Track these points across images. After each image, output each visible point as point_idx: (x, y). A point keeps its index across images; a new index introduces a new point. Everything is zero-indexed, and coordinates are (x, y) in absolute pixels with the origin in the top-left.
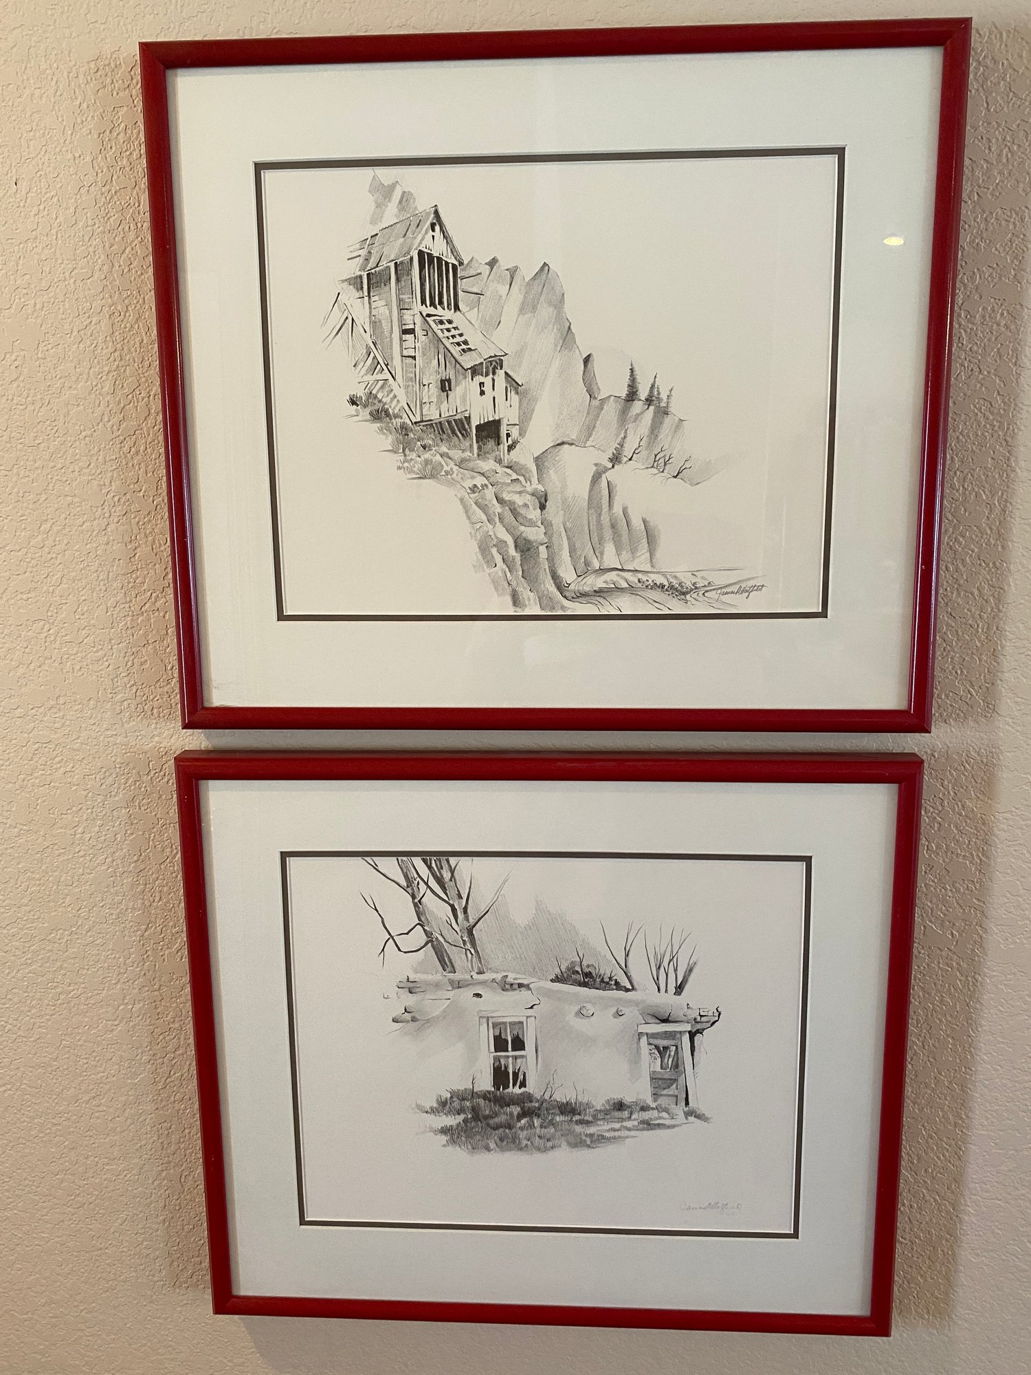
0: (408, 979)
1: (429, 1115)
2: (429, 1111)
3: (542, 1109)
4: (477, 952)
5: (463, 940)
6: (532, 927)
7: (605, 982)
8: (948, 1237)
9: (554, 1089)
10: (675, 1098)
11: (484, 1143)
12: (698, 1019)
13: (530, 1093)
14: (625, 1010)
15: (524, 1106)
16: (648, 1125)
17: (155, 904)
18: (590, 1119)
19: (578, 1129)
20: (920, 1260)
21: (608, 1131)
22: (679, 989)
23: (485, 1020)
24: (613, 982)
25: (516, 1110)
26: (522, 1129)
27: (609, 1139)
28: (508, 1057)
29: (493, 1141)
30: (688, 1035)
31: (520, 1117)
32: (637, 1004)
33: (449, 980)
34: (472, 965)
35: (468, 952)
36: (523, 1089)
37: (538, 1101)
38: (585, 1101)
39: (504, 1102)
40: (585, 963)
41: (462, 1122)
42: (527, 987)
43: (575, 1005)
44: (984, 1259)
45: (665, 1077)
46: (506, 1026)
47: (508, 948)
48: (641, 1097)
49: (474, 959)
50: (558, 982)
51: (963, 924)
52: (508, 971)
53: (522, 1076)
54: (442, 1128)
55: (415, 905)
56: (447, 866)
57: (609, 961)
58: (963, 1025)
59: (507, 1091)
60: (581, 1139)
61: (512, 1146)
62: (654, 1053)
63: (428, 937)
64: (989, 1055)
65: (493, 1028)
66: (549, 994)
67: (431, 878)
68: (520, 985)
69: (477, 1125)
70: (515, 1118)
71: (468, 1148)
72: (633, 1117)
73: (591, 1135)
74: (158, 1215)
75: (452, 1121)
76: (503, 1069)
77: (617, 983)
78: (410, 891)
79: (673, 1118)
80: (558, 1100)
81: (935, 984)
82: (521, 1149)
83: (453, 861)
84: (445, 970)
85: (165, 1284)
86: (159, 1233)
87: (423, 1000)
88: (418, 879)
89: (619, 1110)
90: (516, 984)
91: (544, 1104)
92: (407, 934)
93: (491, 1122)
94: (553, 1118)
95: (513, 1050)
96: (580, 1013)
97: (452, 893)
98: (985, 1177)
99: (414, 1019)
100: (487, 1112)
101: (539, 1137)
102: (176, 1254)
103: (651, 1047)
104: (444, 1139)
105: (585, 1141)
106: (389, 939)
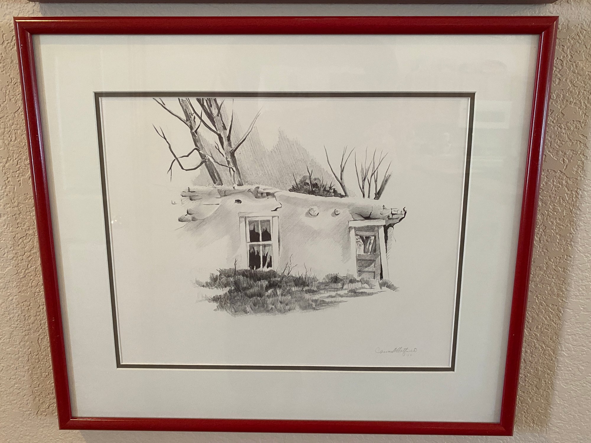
0: (189, 190)
1: (205, 288)
2: (205, 285)
3: (283, 282)
4: (237, 169)
5: (227, 161)
6: (276, 151)
7: (326, 191)
8: (549, 371)
9: (291, 268)
10: (373, 274)
11: (243, 307)
12: (391, 217)
13: (274, 271)
14: (340, 211)
15: (270, 280)
16: (355, 293)
17: (12, 143)
18: (315, 289)
19: (307, 296)
20: (530, 388)
21: (328, 297)
22: (378, 195)
23: (243, 219)
24: (332, 191)
25: (265, 283)
26: (269, 297)
27: (328, 303)
28: (259, 245)
29: (249, 306)
30: (383, 228)
31: (267, 288)
32: (349, 206)
33: (218, 190)
34: (234, 179)
35: (231, 170)
36: (270, 268)
37: (280, 276)
38: (312, 276)
39: (257, 277)
40: (313, 177)
41: (228, 293)
42: (273, 195)
43: (305, 208)
44: (572, 386)
45: (367, 259)
46: (258, 223)
47: (260, 166)
48: (350, 273)
49: (236, 175)
50: (294, 191)
51: (571, 154)
52: (260, 184)
53: (269, 259)
54: (214, 297)
55: (193, 134)
56: (215, 104)
57: (330, 176)
58: (567, 226)
59: (258, 270)
60: (309, 303)
61: (262, 309)
62: (359, 241)
63: (202, 159)
64: (583, 247)
65: (249, 225)
66: (288, 200)
67: (204, 113)
68: (268, 194)
69: (238, 295)
70: (264, 289)
71: (232, 312)
72: (344, 287)
73: (316, 301)
74: (24, 366)
75: (221, 292)
76: (256, 254)
77: (335, 191)
78: (189, 124)
79: (371, 288)
80: (294, 275)
81: (550, 197)
82: (268, 311)
83: (219, 100)
84: (215, 183)
85: (31, 413)
86: (25, 378)
87: (200, 205)
88: (194, 115)
89: (335, 282)
90: (265, 193)
91: (284, 279)
92: (188, 156)
93: (248, 292)
94: (290, 289)
95: (263, 240)
96: (309, 214)
97: (219, 125)
98: (576, 331)
99: (194, 219)
100: (245, 285)
101: (281, 302)
102: (37, 392)
103: (357, 237)
104: (215, 305)
105: (312, 305)
106: (175, 160)
